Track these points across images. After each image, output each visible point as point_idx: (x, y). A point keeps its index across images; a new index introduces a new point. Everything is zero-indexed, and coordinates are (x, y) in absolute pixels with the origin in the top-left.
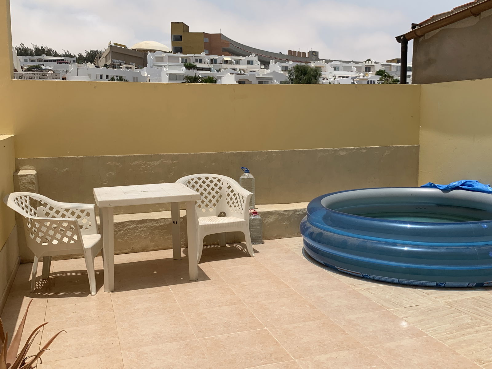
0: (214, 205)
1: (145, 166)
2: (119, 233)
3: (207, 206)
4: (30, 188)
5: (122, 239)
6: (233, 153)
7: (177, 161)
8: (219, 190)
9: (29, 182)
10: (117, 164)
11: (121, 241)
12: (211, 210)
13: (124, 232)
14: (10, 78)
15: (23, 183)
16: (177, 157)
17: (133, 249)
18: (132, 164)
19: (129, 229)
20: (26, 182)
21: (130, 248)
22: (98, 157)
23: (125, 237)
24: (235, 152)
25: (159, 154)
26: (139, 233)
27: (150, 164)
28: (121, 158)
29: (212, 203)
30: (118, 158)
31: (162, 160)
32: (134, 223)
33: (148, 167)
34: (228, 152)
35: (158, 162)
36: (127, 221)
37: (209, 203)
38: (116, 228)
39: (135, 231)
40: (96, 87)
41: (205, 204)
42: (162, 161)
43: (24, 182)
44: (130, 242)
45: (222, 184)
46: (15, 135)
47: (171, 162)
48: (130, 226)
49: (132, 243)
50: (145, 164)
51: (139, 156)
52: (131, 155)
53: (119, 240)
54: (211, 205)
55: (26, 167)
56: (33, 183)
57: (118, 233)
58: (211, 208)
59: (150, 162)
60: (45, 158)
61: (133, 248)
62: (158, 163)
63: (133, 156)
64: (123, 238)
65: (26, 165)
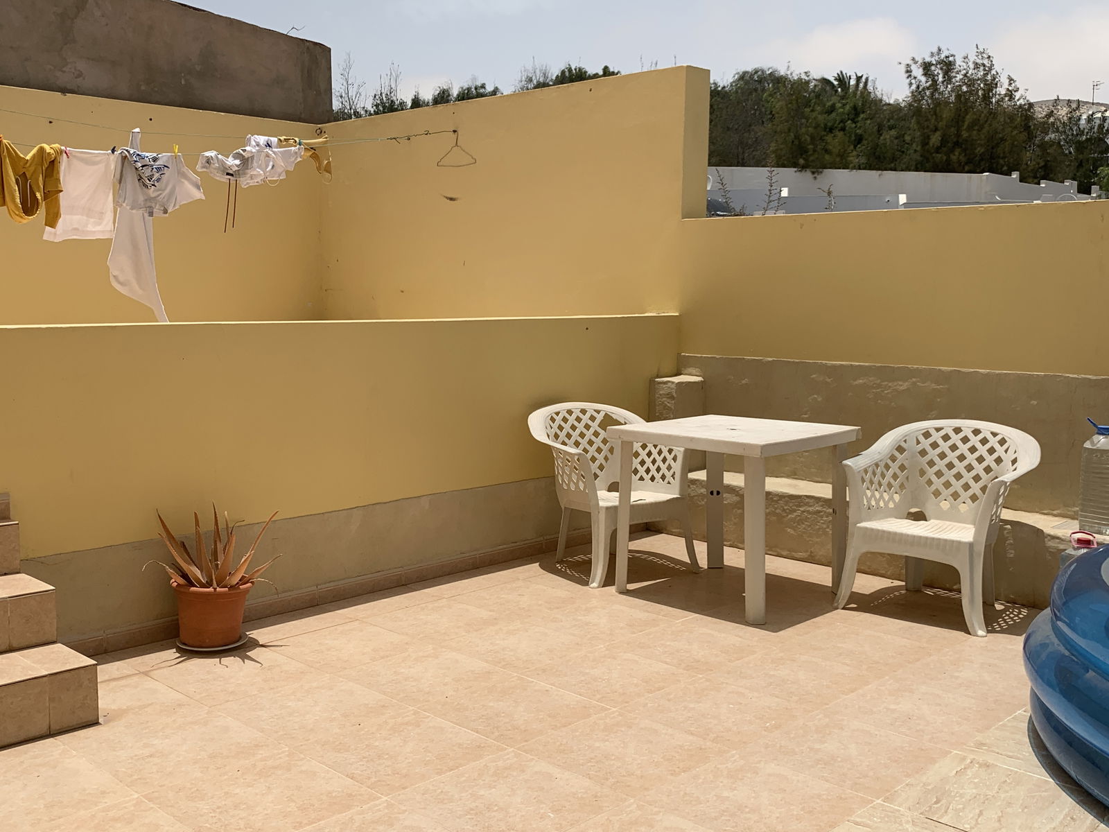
0: (974, 498)
1: (880, 390)
2: (790, 516)
3: (955, 496)
4: (668, 404)
5: (794, 529)
6: (1090, 379)
7: (946, 386)
8: (993, 465)
9: (668, 394)
10: (829, 380)
11: (792, 532)
12: (963, 508)
13: (799, 516)
14: (681, 217)
15: (660, 394)
16: (947, 377)
17: (813, 557)
18: (856, 383)
19: (808, 512)
20: (665, 394)
21: (807, 551)
22: (796, 362)
23: (799, 527)
24: (1095, 378)
25: (909, 366)
26: (825, 526)
27: (890, 387)
28: (834, 367)
29: (970, 492)
30: (830, 367)
31: (914, 380)
32: (817, 503)
33: (886, 392)
34: (1075, 376)
35: (907, 383)
36: (806, 496)
37: (961, 491)
38: (786, 506)
39: (819, 519)
40: (803, 225)
41: (951, 490)
42: (914, 383)
43: (661, 392)
44: (808, 539)
45: (1006, 451)
46: (680, 315)
47: (934, 386)
48: (811, 506)
49: (810, 542)
50: (879, 386)
51: (870, 367)
52: (853, 363)
53: (789, 530)
54: (965, 495)
55: (690, 370)
56: (672, 398)
57: (787, 516)
58: (964, 503)
59: (890, 382)
60: (718, 357)
61: (811, 552)
62: (904, 386)
63: (857, 366)
64: (796, 527)
65: (689, 367)
